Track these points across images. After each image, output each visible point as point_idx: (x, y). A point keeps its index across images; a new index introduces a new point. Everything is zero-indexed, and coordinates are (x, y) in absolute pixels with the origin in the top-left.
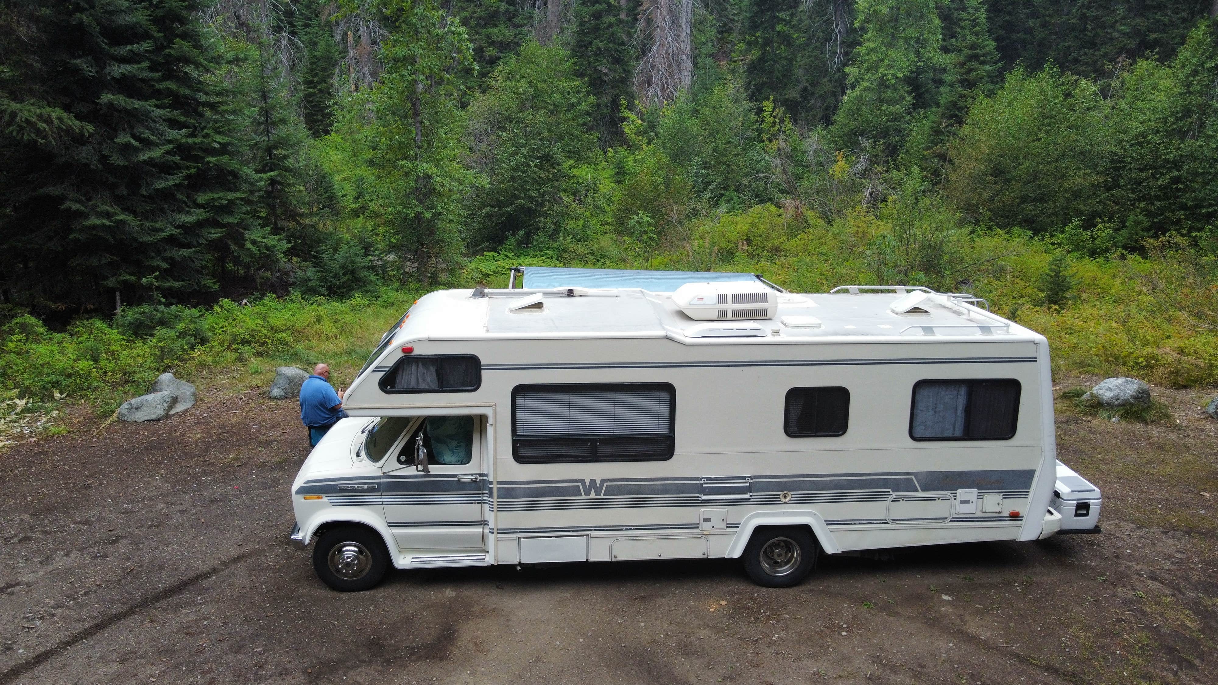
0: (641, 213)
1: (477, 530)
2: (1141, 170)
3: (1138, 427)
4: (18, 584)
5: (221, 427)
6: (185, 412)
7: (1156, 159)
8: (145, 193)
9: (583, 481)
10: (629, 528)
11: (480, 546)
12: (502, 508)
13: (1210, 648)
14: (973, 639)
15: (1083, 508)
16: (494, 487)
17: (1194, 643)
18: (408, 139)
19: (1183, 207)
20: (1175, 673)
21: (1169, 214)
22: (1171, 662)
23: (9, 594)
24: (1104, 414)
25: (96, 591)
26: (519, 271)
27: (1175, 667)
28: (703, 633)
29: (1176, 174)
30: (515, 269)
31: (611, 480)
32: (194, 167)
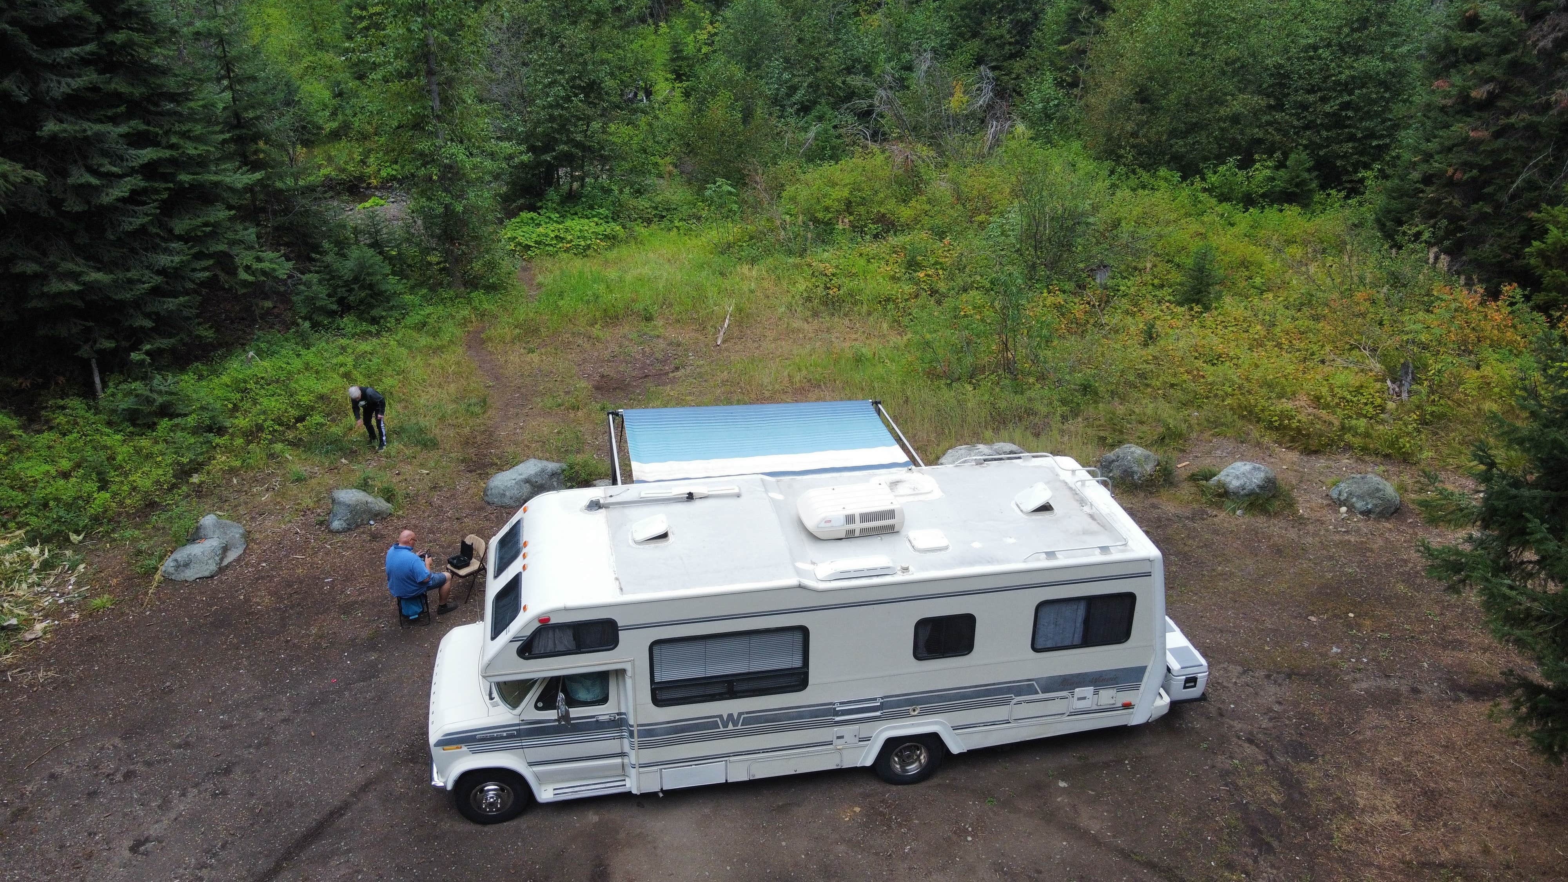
0: (720, 181)
1: (618, 760)
2: (1309, 92)
3: (1261, 521)
4: (147, 840)
5: (289, 585)
6: (238, 560)
7: (1326, 79)
8: (112, 237)
9: (721, 717)
10: (765, 751)
11: (620, 772)
12: (642, 746)
13: (1289, 827)
14: (1083, 834)
15: (1191, 681)
16: (635, 729)
17: (1276, 820)
18: (425, 108)
19: (1352, 138)
20: (1256, 860)
21: (1335, 147)
22: (1253, 846)
23: (143, 854)
24: (1229, 504)
25: (233, 843)
26: (617, 414)
27: (1255, 851)
28: (841, 848)
29: (1347, 98)
30: (613, 413)
31: (747, 713)
32: (166, 189)
